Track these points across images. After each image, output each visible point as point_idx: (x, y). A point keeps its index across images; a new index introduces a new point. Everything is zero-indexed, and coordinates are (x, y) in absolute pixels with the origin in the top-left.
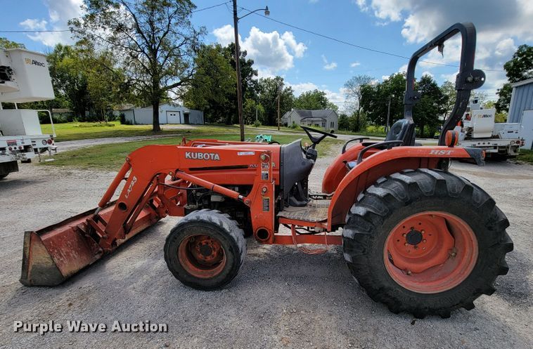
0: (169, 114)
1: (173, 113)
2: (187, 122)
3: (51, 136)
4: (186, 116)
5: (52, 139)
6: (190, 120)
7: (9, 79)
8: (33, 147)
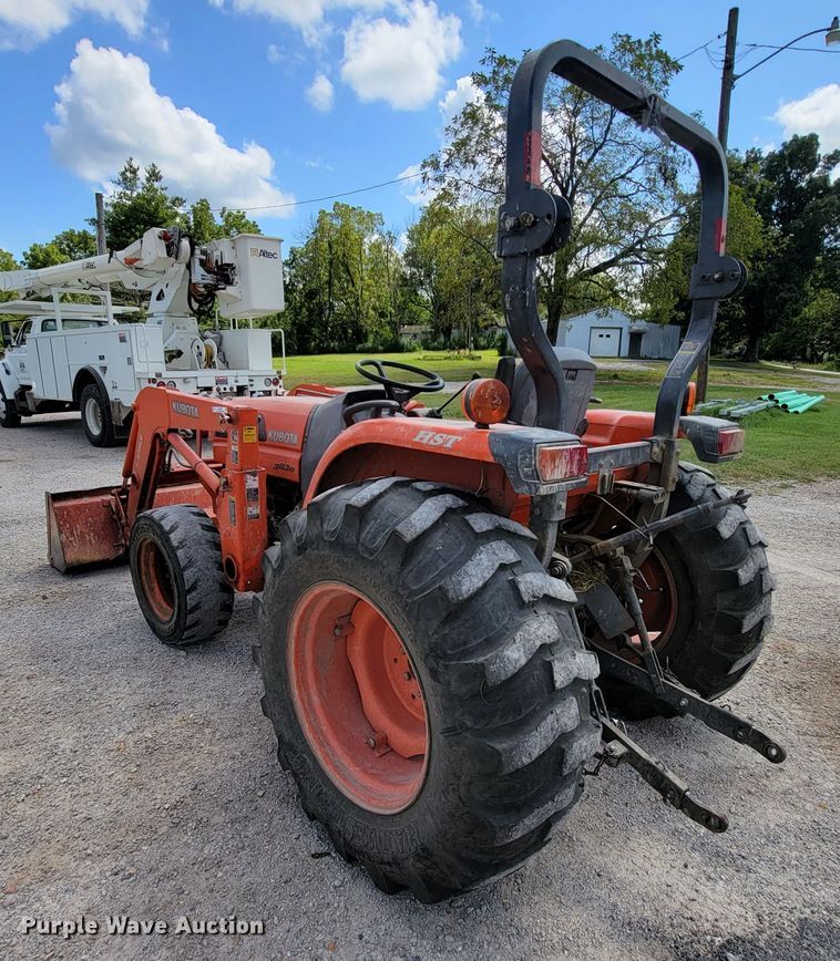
0: (596, 333)
1: (605, 332)
2: (634, 353)
3: (279, 372)
4: (636, 338)
5: (280, 377)
6: (644, 348)
7: (232, 284)
8: (251, 389)
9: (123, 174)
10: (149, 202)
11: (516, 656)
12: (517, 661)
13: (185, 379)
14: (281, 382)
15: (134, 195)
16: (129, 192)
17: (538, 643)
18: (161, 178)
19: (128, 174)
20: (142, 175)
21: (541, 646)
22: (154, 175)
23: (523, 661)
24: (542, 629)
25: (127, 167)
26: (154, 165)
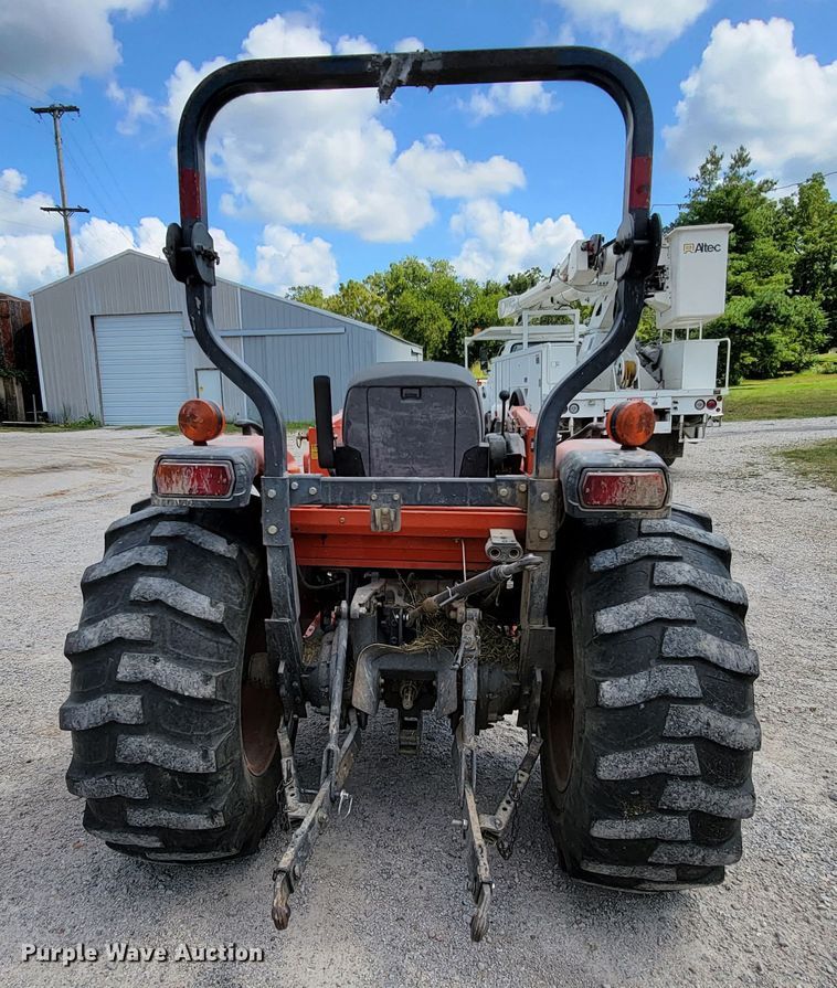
3: (717, 393)
5: (719, 399)
7: (662, 289)
8: (673, 413)
9: (703, 167)
10: (728, 194)
11: (91, 637)
12: (90, 641)
13: (591, 401)
14: (720, 405)
15: (713, 189)
16: (706, 187)
17: (116, 635)
18: (749, 161)
19: (709, 166)
20: (726, 163)
21: (118, 638)
22: (742, 160)
23: (95, 644)
24: (126, 625)
25: (709, 157)
26: (742, 149)
